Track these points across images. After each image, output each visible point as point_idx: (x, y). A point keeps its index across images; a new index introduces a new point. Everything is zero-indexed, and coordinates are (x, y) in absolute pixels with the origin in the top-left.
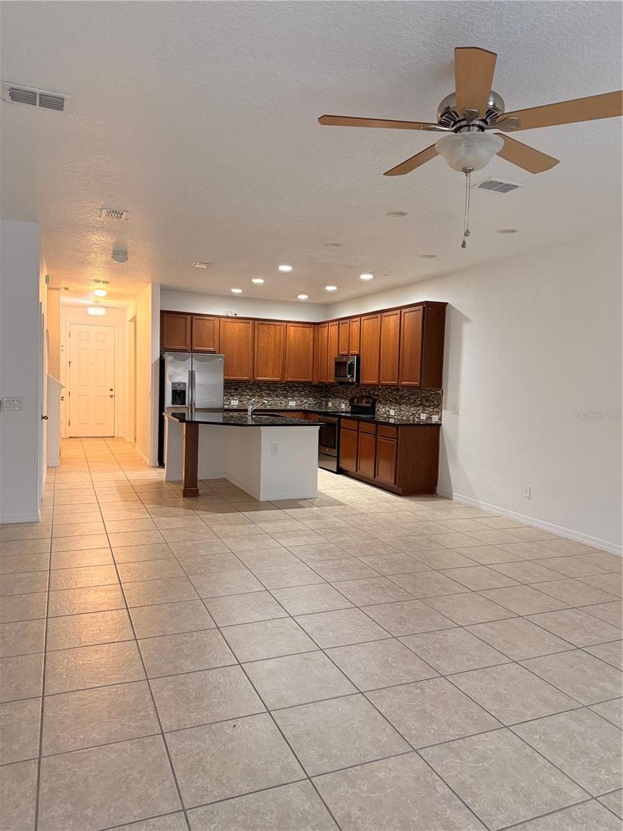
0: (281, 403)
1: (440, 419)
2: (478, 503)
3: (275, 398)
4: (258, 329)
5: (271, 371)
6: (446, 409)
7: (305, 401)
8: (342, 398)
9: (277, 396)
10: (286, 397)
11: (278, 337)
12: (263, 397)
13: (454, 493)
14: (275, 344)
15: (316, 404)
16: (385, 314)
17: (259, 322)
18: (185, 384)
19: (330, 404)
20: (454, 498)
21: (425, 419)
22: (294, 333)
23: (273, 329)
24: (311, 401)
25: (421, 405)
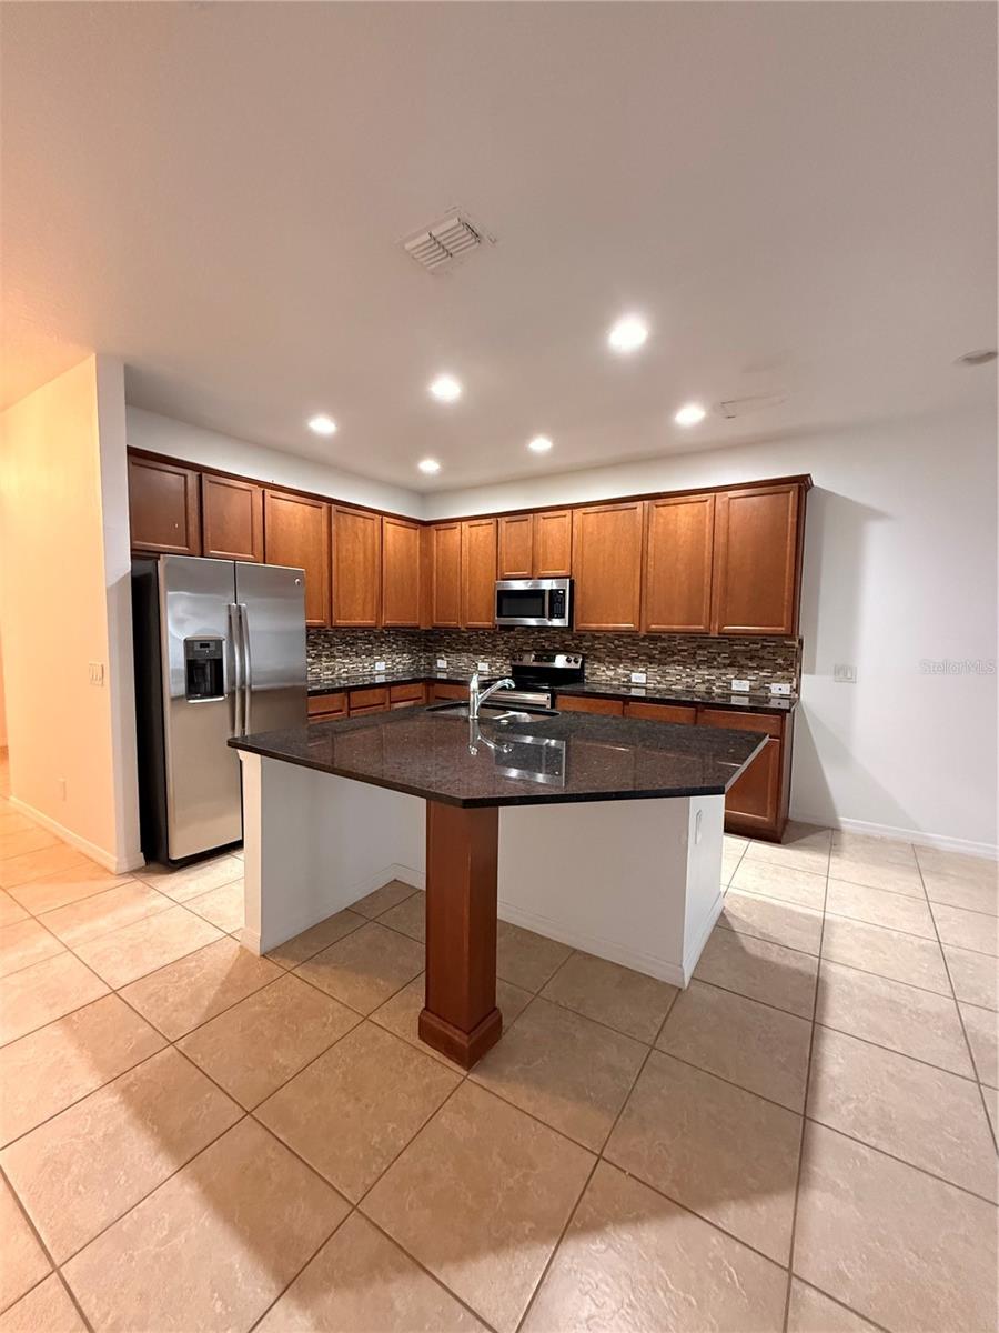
0: (364, 667)
1: (797, 690)
2: (927, 837)
3: (355, 659)
4: (338, 519)
5: (359, 608)
6: (812, 672)
7: (398, 660)
8: (476, 653)
9: (357, 655)
10: (370, 655)
11: (370, 541)
12: (335, 657)
13: (842, 819)
14: (365, 553)
15: (412, 663)
16: (660, 502)
17: (340, 508)
18: (219, 643)
19: (442, 664)
20: (844, 826)
21: (748, 689)
22: (394, 537)
23: (362, 525)
24: (406, 659)
25: (731, 665)
